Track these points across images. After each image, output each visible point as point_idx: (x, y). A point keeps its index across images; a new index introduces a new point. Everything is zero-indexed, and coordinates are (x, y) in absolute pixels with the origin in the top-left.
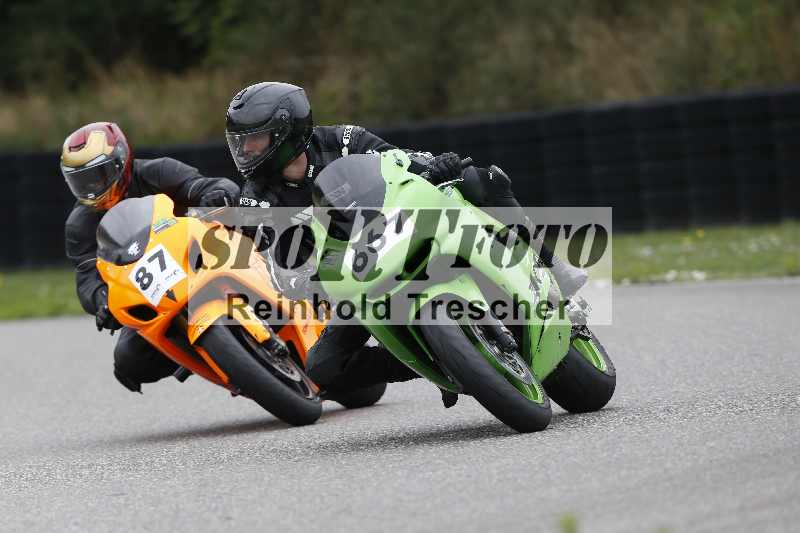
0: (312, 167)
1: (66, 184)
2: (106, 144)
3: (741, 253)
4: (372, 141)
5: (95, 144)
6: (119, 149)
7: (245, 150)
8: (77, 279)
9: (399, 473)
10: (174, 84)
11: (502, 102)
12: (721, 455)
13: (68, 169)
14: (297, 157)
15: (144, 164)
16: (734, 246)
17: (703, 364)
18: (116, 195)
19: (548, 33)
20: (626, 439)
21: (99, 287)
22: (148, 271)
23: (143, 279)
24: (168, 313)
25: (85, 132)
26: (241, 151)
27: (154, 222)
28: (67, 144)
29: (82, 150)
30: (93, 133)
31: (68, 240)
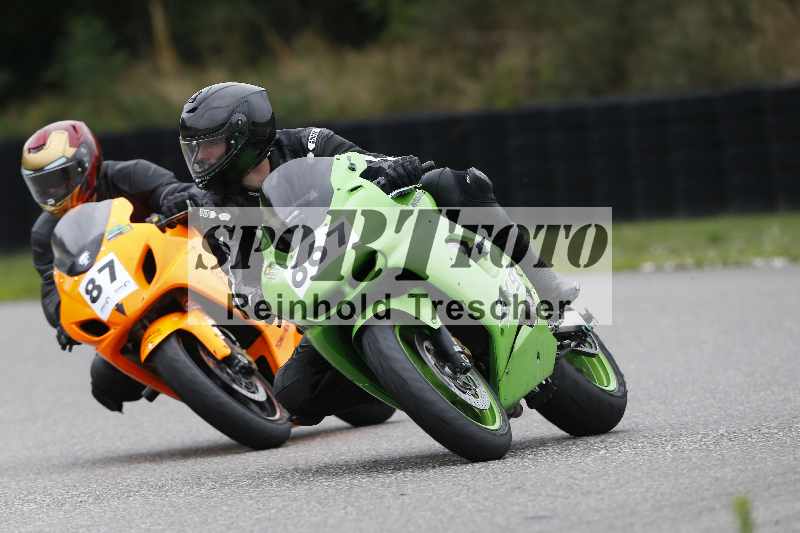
2: (68, 145)
5: (55, 145)
7: (201, 157)
8: (42, 290)
13: (28, 172)
14: (258, 165)
15: (115, 166)
18: (78, 201)
22: (97, 283)
23: (92, 291)
24: (119, 328)
25: (46, 132)
26: (197, 158)
27: (108, 229)
28: (27, 146)
29: (42, 151)
30: (54, 133)
31: (34, 249)
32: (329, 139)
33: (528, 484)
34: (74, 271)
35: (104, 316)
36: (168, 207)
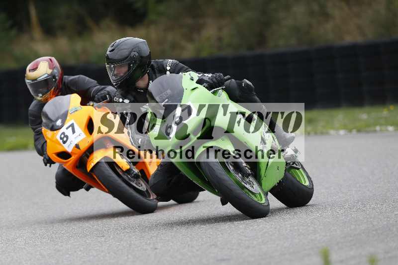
1: (28, 89)
2: (48, 68)
4: (183, 67)
5: (42, 68)
6: (55, 71)
8: (34, 138)
13: (29, 81)
14: (143, 76)
15: (69, 78)
18: (53, 94)
21: (44, 143)
22: (66, 134)
23: (63, 138)
24: (76, 156)
25: (37, 62)
26: (114, 74)
27: (70, 108)
28: (28, 68)
29: (36, 71)
30: (41, 62)
31: (30, 118)
32: (176, 65)
33: (219, 243)
34: (53, 129)
35: (69, 150)
36: (98, 98)
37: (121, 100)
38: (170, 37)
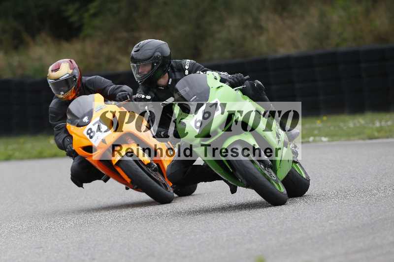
0: (171, 80)
1: (50, 88)
2: (69, 69)
3: (345, 128)
4: (199, 67)
5: (64, 69)
6: (75, 71)
7: (140, 71)
9: (178, 237)
10: (66, 45)
11: (227, 54)
12: (336, 227)
13: (51, 81)
14: (164, 75)
16: (342, 124)
17: (327, 183)
18: (73, 93)
19: (250, 21)
20: (290, 220)
21: (65, 137)
26: (138, 72)
28: (51, 68)
29: (58, 71)
30: (62, 64)
31: (50, 115)
32: (194, 64)
34: (80, 125)
36: (119, 98)
37: (143, 96)
38: (105, 51)
